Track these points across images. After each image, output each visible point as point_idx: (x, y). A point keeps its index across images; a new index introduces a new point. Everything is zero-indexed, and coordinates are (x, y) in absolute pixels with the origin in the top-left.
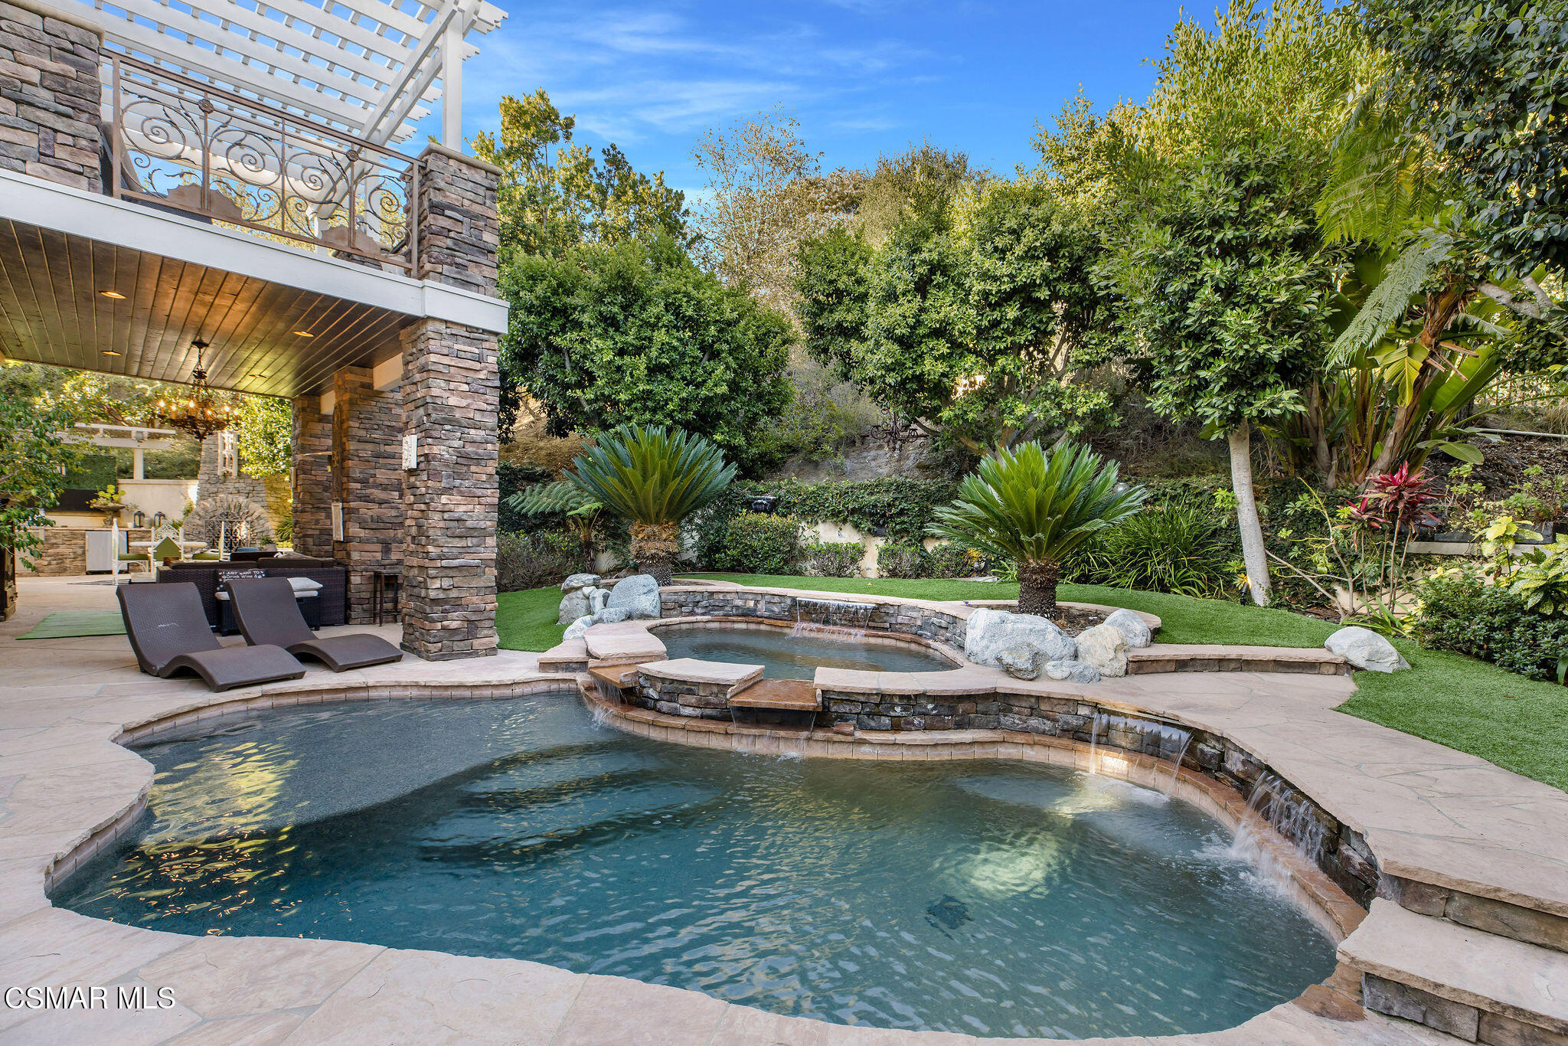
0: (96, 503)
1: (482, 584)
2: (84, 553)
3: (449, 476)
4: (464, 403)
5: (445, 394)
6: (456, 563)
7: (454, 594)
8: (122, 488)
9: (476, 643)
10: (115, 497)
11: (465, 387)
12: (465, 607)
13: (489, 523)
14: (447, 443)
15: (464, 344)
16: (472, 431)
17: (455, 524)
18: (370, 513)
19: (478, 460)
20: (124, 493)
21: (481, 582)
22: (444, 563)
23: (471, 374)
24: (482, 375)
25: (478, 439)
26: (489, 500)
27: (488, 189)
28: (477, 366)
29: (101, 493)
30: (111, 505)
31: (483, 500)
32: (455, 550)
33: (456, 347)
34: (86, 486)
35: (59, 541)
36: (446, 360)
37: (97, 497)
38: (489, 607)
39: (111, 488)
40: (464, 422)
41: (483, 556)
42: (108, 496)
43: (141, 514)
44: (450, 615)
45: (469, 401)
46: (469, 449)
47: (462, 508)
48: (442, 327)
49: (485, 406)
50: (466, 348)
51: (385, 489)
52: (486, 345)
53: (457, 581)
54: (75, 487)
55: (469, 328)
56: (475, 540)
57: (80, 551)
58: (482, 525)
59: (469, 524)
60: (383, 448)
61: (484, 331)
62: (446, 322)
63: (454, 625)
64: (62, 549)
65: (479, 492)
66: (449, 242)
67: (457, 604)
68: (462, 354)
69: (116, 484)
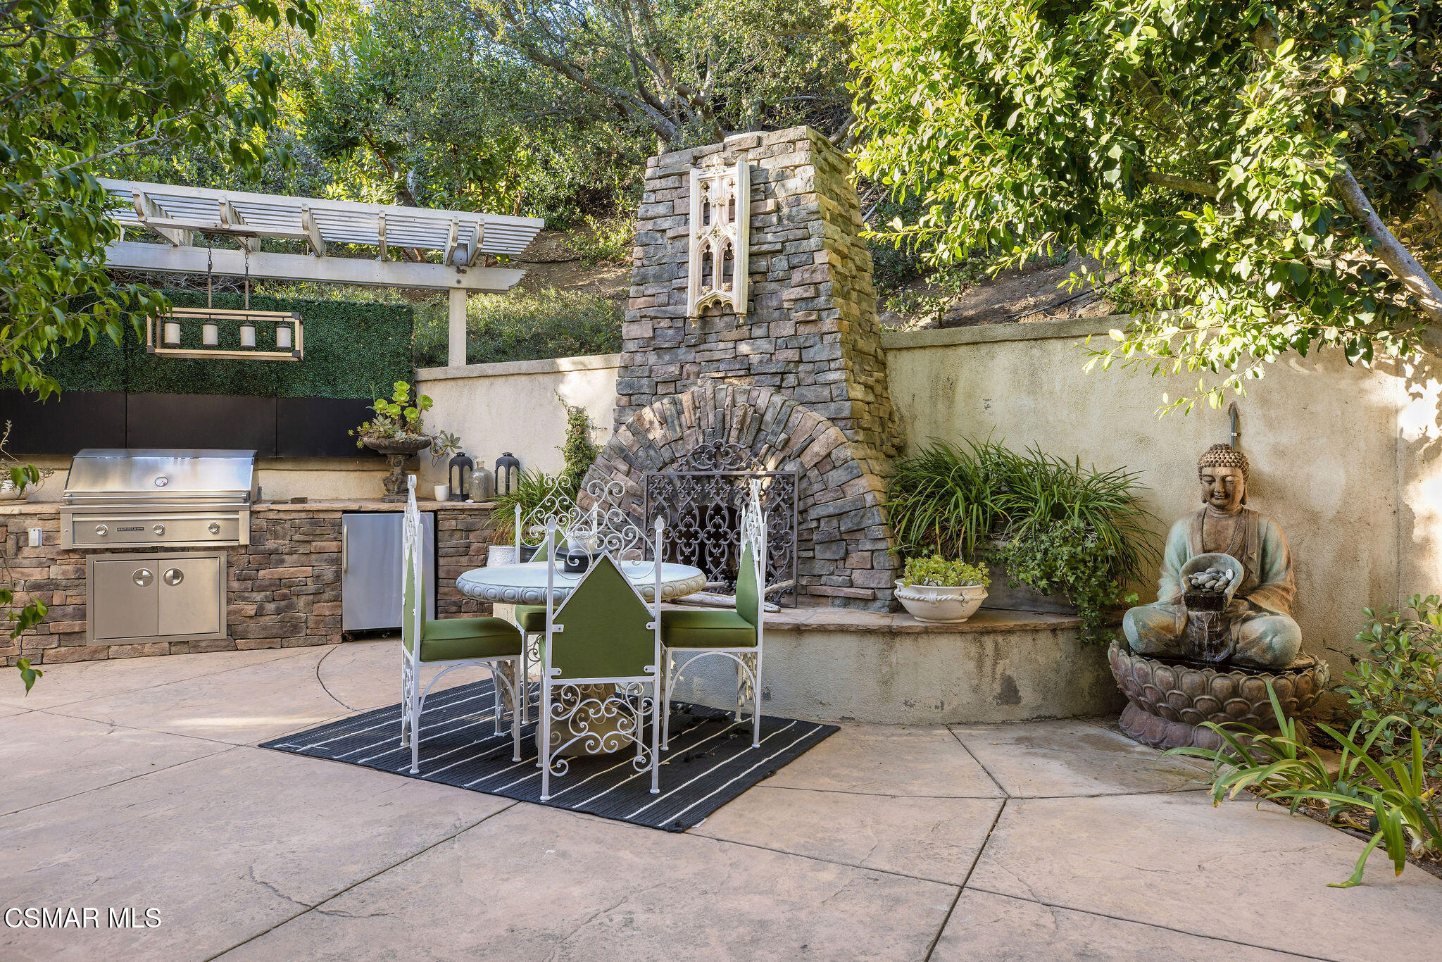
0: (370, 434)
2: (338, 577)
8: (424, 390)
10: (411, 415)
20: (428, 403)
29: (380, 405)
30: (400, 436)
34: (348, 390)
35: (283, 544)
37: (371, 416)
39: (401, 390)
42: (394, 410)
43: (464, 462)
54: (326, 392)
57: (328, 573)
64: (291, 569)
69: (414, 383)
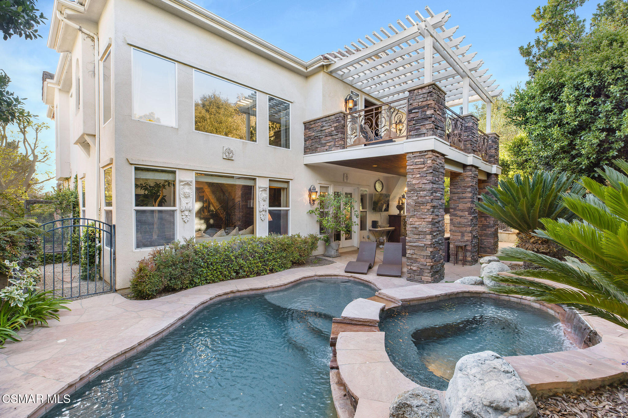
1: (425, 254)
3: (413, 211)
4: (418, 182)
5: (411, 180)
6: (415, 244)
7: (414, 256)
9: (423, 278)
11: (419, 176)
12: (419, 262)
13: (427, 229)
14: (412, 198)
15: (418, 159)
16: (421, 192)
17: (414, 229)
18: (457, 221)
19: (423, 204)
21: (425, 253)
22: (411, 244)
23: (421, 170)
24: (425, 170)
25: (423, 195)
26: (427, 220)
27: (428, 93)
28: (423, 166)
31: (425, 220)
32: (414, 239)
33: (415, 161)
36: (412, 167)
38: (428, 264)
40: (418, 189)
41: (425, 243)
44: (413, 264)
45: (420, 181)
46: (420, 199)
47: (418, 223)
48: (411, 155)
49: (426, 181)
50: (419, 160)
51: (462, 211)
52: (427, 156)
53: (416, 252)
55: (420, 152)
56: (422, 236)
58: (424, 230)
59: (420, 229)
60: (461, 195)
61: (425, 151)
62: (412, 152)
63: (414, 268)
65: (423, 217)
66: (414, 122)
67: (416, 261)
68: (418, 163)
